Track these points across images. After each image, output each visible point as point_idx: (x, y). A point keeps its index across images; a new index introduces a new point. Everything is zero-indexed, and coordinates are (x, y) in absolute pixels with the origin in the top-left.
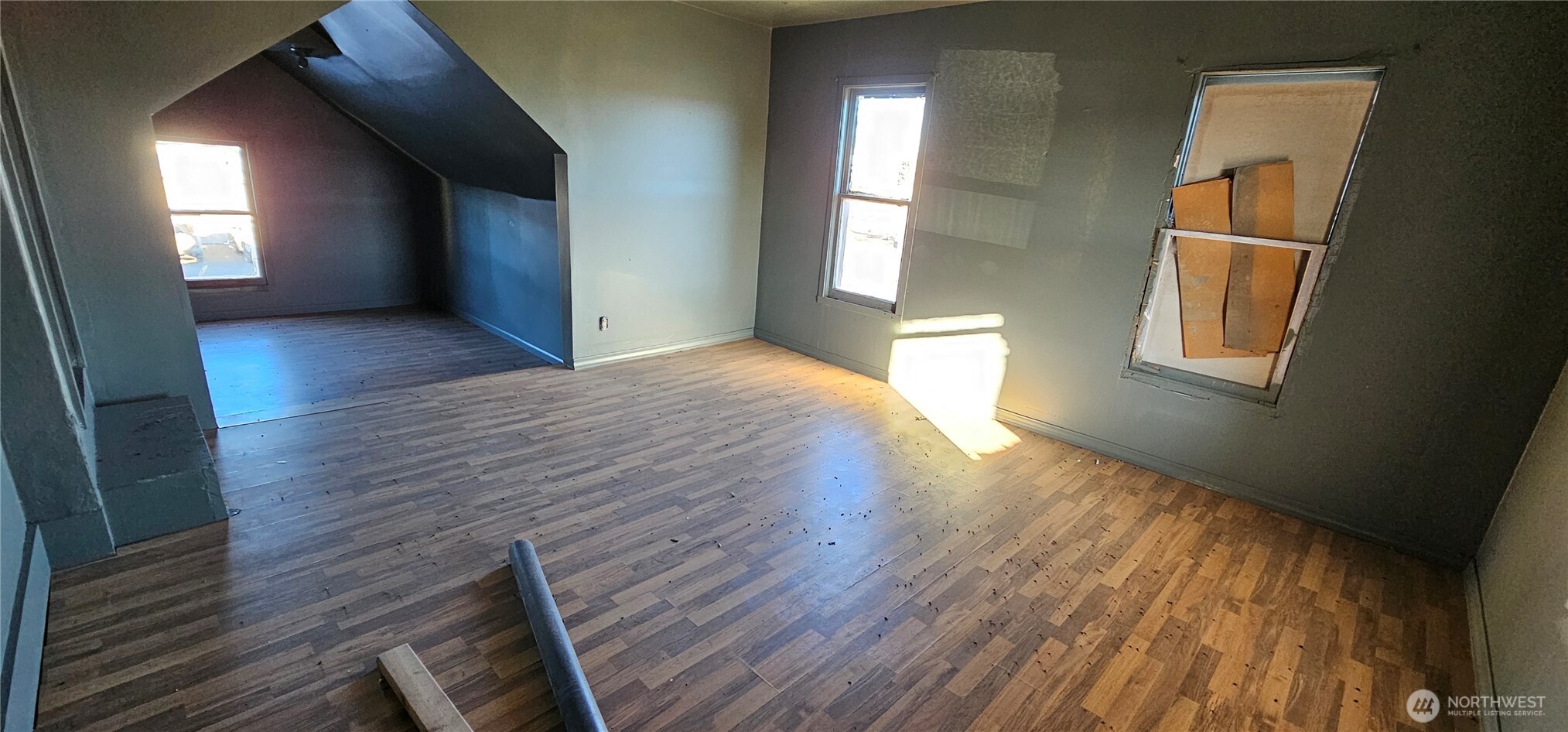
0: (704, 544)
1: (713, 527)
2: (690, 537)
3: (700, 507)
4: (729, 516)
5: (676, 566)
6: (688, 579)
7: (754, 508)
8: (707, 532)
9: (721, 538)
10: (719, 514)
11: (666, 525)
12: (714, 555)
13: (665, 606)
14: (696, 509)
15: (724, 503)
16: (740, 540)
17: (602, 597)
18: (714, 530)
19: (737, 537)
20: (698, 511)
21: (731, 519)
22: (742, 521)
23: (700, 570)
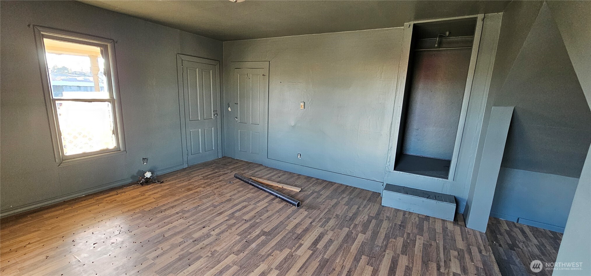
0: (250, 220)
1: (250, 226)
2: (256, 221)
3: (257, 233)
4: (245, 231)
5: (257, 213)
6: (252, 210)
7: (235, 237)
8: (251, 224)
9: (245, 223)
10: (249, 231)
11: (267, 224)
12: (246, 217)
13: (255, 204)
14: (259, 232)
15: (249, 237)
16: (239, 223)
17: (271, 204)
18: (249, 225)
19: (240, 224)
20: (258, 231)
21: (243, 230)
22: (239, 231)
23: (248, 213)
